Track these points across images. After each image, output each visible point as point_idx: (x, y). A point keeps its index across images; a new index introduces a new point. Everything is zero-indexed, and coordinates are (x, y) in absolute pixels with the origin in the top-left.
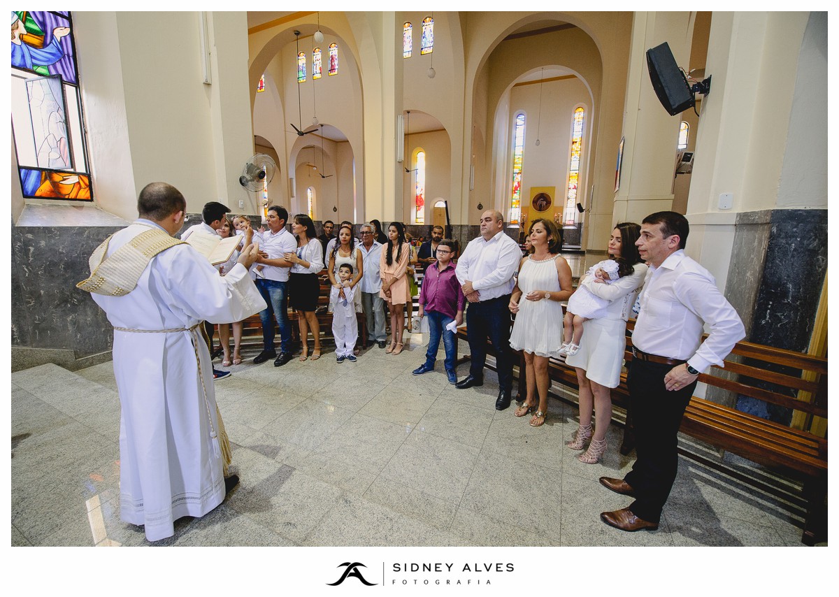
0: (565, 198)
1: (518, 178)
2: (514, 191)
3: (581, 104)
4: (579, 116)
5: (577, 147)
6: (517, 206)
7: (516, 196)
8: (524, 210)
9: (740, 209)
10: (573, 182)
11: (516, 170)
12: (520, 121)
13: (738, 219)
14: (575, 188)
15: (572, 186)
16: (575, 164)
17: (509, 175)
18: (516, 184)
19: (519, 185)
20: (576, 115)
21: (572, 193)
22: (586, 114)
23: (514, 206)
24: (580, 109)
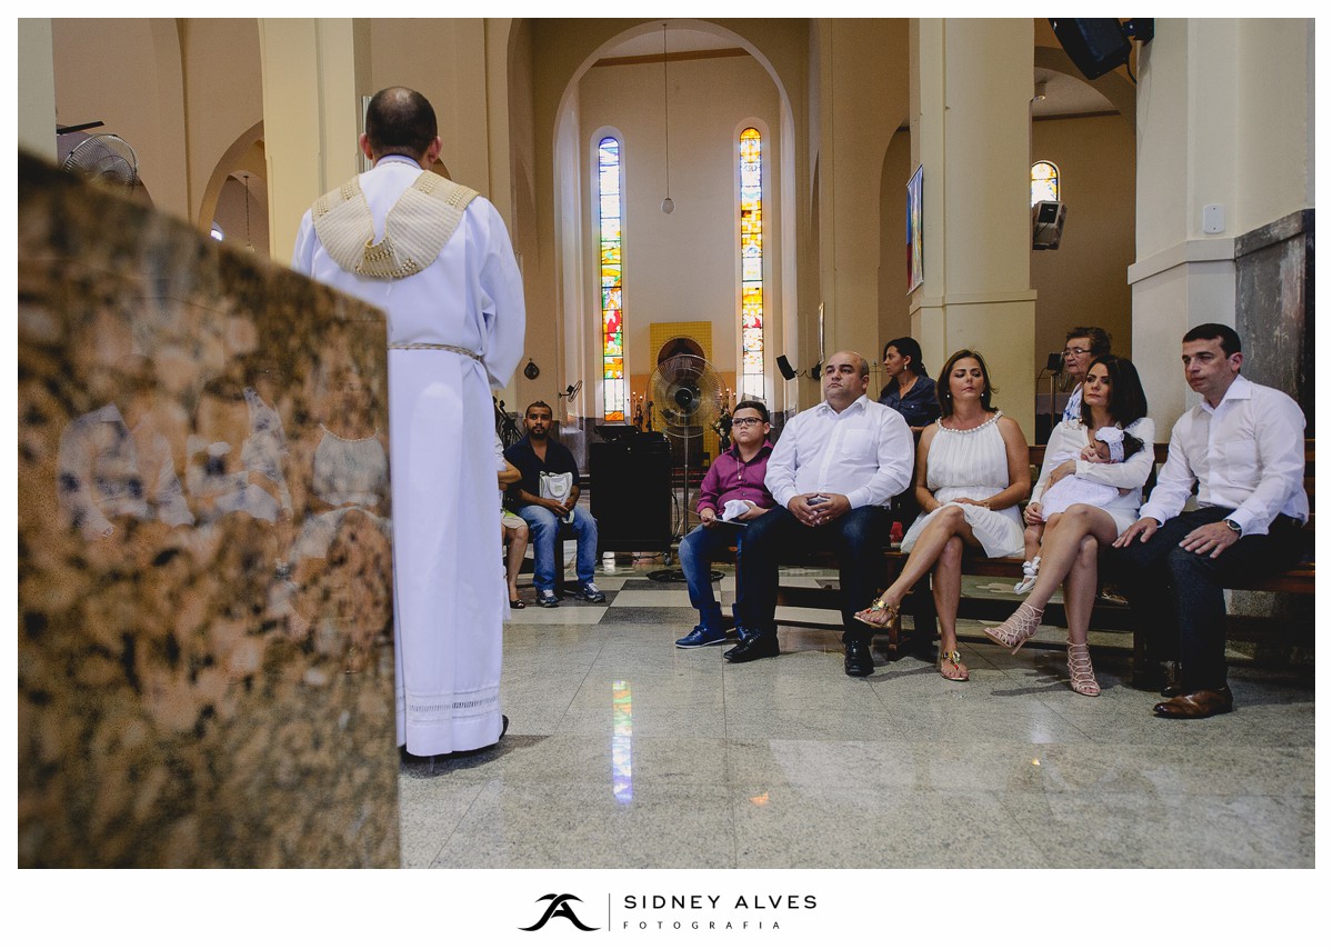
0: (736, 352)
1: (615, 300)
2: (607, 335)
3: (754, 120)
4: (750, 148)
5: (752, 223)
6: (619, 374)
7: (614, 348)
8: (637, 382)
9: (1239, 229)
10: (752, 311)
11: (608, 281)
12: (608, 154)
13: (1239, 246)
14: (758, 325)
15: (750, 321)
16: (752, 267)
17: (593, 295)
18: (609, 316)
19: (620, 320)
20: (744, 147)
21: (752, 338)
22: (767, 145)
23: (609, 374)
24: (752, 132)
